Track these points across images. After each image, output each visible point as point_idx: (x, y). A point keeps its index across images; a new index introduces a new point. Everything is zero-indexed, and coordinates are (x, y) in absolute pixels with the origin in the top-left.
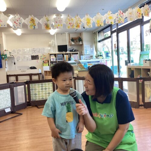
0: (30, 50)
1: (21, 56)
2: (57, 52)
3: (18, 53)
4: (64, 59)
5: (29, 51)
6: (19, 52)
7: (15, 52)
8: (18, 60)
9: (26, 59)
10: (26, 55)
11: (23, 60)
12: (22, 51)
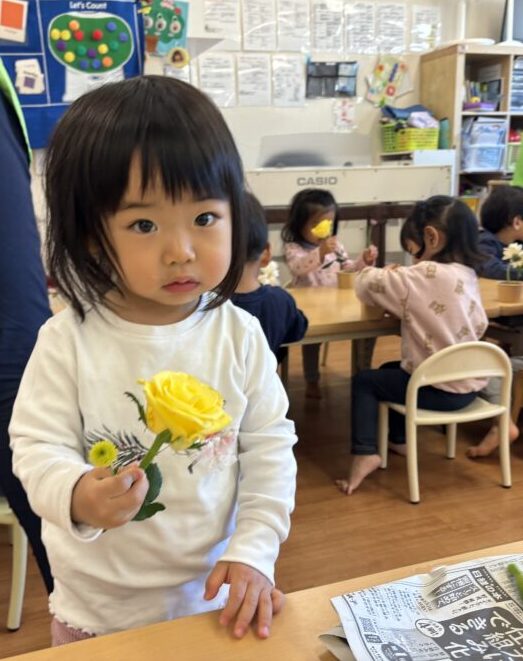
0: (298, 15)
5: (291, 23)
9: (265, 89)
10: (268, 56)
11: (242, 93)
12: (246, 15)
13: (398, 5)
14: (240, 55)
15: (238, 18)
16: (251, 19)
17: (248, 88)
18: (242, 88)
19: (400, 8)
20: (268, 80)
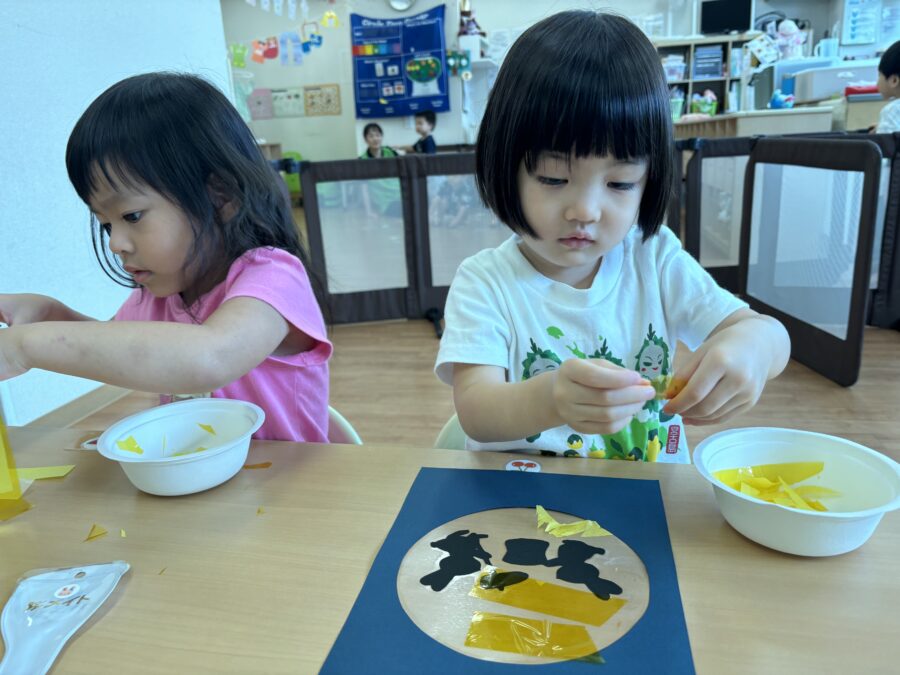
2: (695, 36)
4: (725, 70)
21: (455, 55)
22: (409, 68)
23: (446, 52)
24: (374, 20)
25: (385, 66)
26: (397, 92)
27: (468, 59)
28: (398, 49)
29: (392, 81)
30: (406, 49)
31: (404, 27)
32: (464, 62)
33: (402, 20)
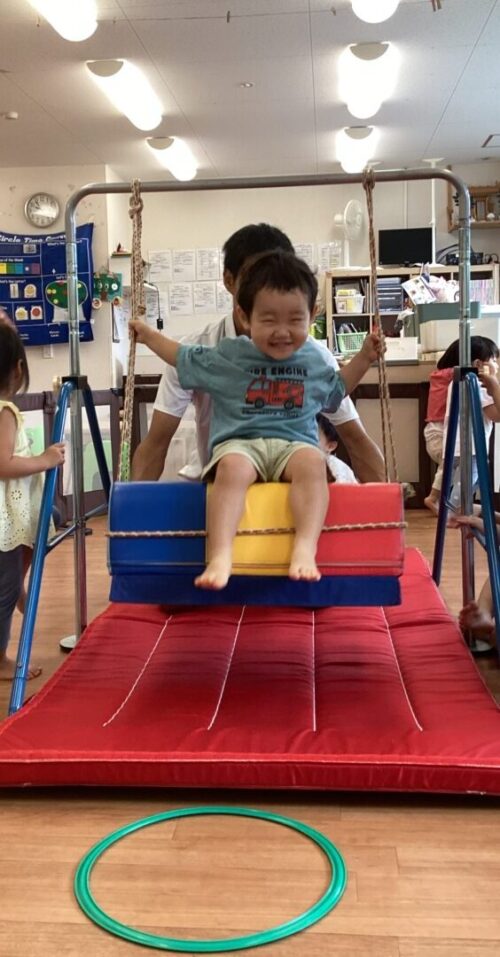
1: (189, 285)
3: (177, 271)
6: (180, 266)
7: (163, 267)
8: (173, 308)
9: (212, 303)
10: (214, 282)
11: (197, 306)
12: (199, 260)
13: (306, 244)
14: (195, 283)
15: (194, 262)
16: (202, 262)
17: (200, 303)
18: (196, 303)
19: (309, 246)
20: (214, 297)
21: (104, 278)
22: (49, 291)
23: (93, 274)
24: (11, 236)
25: (22, 288)
26: (33, 318)
27: (119, 284)
28: (36, 269)
29: (28, 304)
30: (46, 270)
31: (45, 245)
32: (115, 287)
33: (44, 237)
